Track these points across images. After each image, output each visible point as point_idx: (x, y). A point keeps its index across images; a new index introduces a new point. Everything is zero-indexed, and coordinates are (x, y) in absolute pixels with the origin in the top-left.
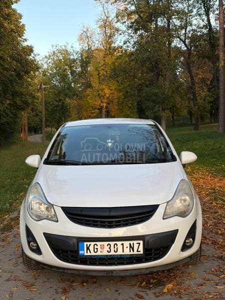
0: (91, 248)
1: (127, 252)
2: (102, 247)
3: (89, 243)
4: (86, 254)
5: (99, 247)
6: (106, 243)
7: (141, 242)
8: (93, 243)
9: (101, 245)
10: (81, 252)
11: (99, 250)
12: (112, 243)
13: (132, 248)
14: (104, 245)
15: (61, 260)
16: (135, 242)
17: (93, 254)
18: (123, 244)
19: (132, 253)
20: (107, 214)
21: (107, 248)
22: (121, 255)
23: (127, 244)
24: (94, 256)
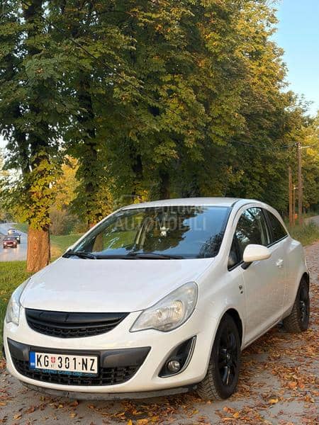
0: (42, 360)
1: (79, 369)
2: (53, 360)
3: (39, 354)
4: (36, 367)
5: (49, 360)
6: (57, 356)
7: (96, 358)
8: (44, 355)
9: (52, 358)
10: (32, 364)
11: (50, 363)
12: (64, 357)
13: (85, 364)
14: (55, 358)
15: (19, 372)
16: (89, 358)
17: (44, 367)
18: (75, 359)
19: (85, 371)
20: (63, 320)
21: (58, 362)
22: (72, 372)
23: (79, 358)
24: (44, 370)
